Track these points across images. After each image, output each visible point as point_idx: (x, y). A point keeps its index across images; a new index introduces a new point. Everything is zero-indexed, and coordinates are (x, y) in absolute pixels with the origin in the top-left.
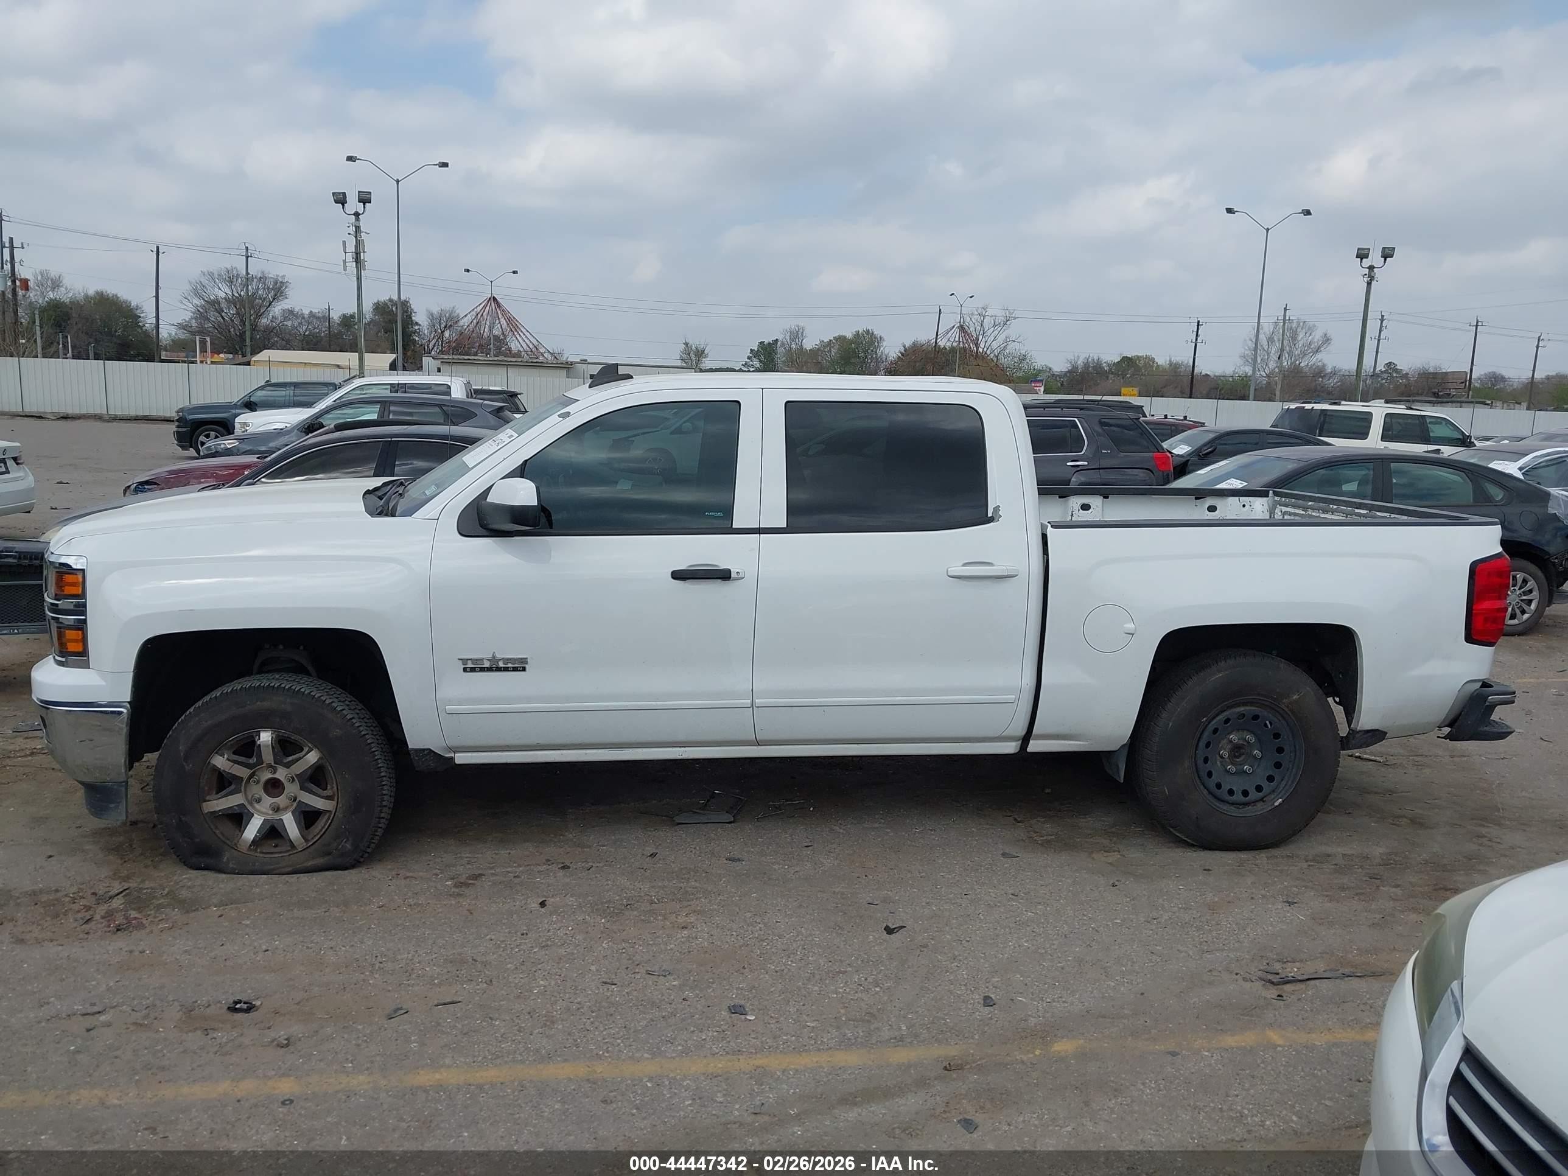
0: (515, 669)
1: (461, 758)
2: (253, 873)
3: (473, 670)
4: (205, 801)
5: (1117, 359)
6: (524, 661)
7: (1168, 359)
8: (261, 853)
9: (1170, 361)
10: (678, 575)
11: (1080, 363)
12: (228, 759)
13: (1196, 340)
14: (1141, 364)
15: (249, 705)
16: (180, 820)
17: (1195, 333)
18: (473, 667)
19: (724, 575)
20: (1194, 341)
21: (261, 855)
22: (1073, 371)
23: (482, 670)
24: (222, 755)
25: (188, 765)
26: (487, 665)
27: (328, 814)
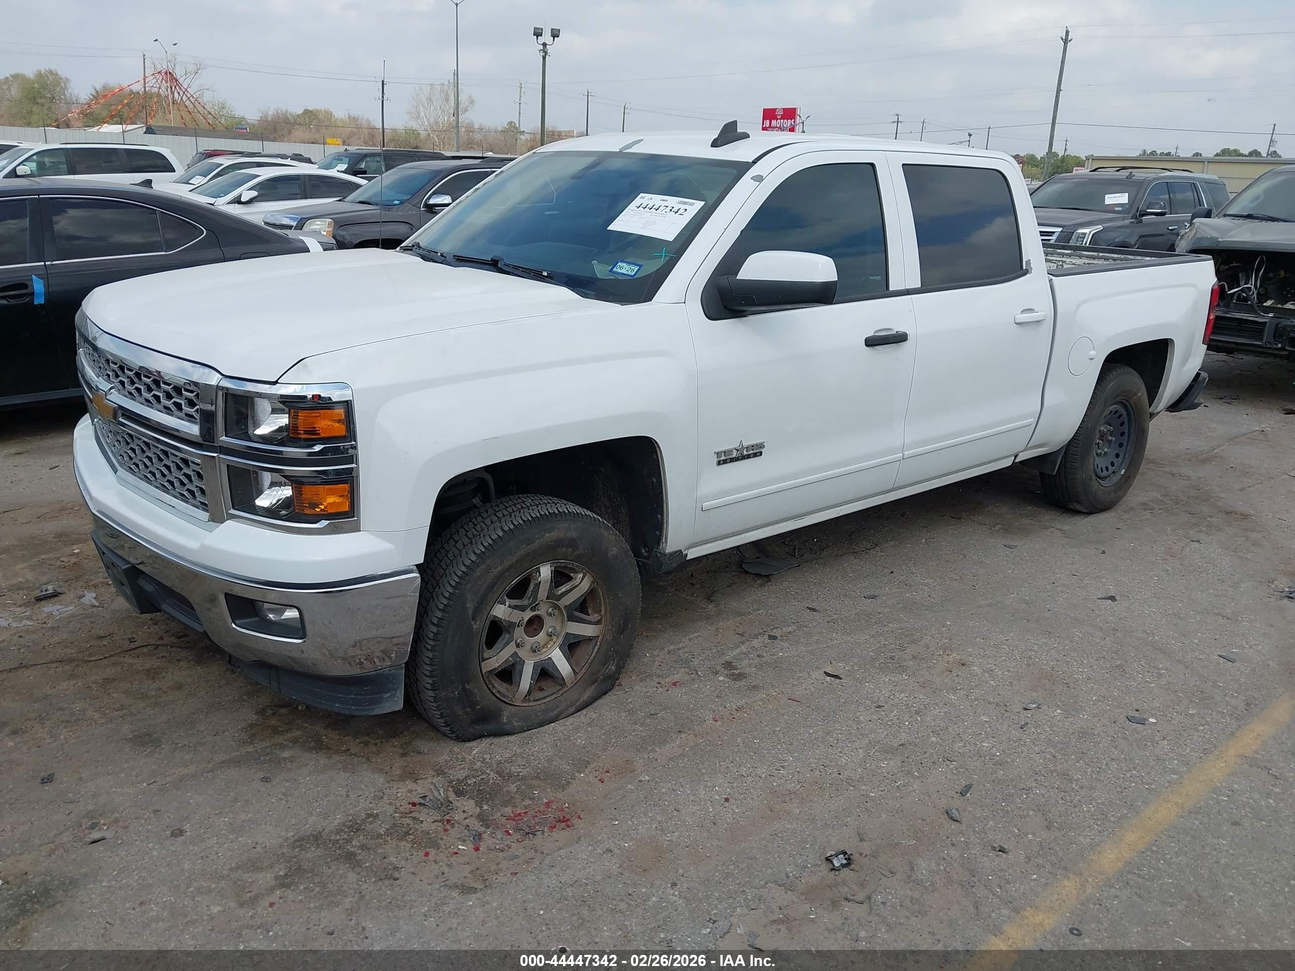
0: (755, 455)
1: (692, 554)
2: (541, 725)
3: (725, 462)
4: (484, 660)
5: (300, 111)
6: (761, 446)
7: (347, 113)
8: (535, 700)
9: (349, 114)
10: (872, 342)
11: (271, 113)
12: (510, 606)
13: (383, 97)
14: (321, 117)
15: (538, 538)
16: (464, 689)
17: (381, 91)
18: (726, 459)
19: (900, 338)
20: (381, 98)
21: (535, 703)
22: (264, 121)
23: (732, 460)
24: (504, 603)
25: (476, 624)
26: (735, 454)
27: (593, 642)
